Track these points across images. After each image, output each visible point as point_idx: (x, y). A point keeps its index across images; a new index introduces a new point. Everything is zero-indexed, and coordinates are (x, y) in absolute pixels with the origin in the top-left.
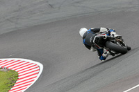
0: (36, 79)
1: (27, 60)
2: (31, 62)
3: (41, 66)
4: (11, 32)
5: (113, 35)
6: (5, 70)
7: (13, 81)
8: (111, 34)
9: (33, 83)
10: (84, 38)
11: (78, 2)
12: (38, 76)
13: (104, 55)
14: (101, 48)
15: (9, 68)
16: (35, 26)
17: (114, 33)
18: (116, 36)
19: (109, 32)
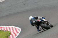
0: (18, 35)
1: (14, 27)
2: (16, 27)
3: (20, 29)
4: (8, 15)
5: (44, 20)
6: (5, 31)
7: (8, 35)
8: (43, 20)
9: (17, 36)
10: (31, 21)
11: (35, 3)
12: (19, 33)
13: (39, 29)
14: (37, 26)
15: (7, 30)
16: (18, 13)
17: (44, 19)
18: (44, 21)
19: (42, 19)
